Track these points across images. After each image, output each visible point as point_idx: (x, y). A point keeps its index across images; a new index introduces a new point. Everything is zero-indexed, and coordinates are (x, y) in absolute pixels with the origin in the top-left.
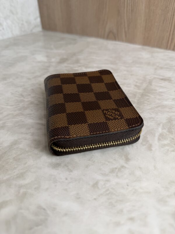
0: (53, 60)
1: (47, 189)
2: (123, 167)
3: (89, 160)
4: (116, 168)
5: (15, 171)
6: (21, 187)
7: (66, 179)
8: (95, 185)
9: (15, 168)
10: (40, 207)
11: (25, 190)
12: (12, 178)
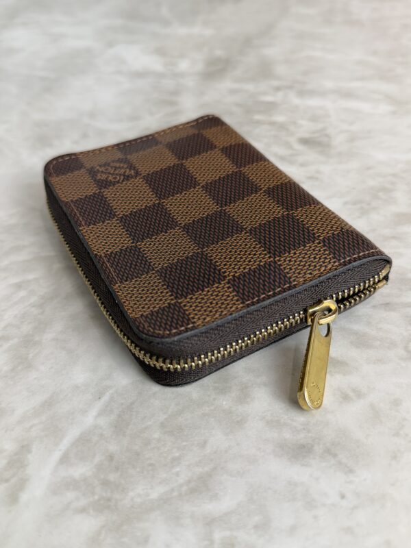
0: (184, 65)
1: (293, 530)
3: (397, 434)
5: (178, 469)
6: (210, 522)
7: (343, 497)
9: (176, 461)
11: (228, 533)
12: (175, 494)
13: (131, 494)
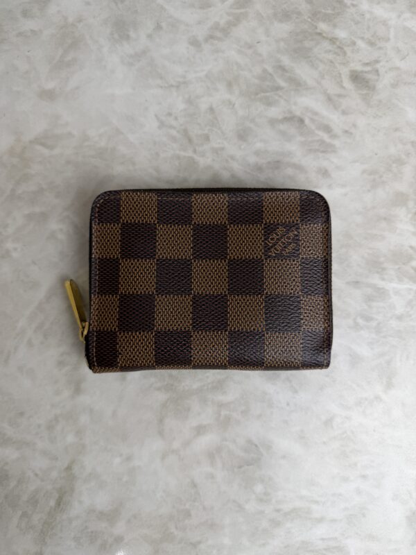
1: (259, 417)
2: (378, 398)
4: (366, 399)
6: (221, 405)
7: (288, 404)
8: (329, 422)
10: (250, 442)
11: (228, 412)
12: (206, 388)
13: (183, 384)
